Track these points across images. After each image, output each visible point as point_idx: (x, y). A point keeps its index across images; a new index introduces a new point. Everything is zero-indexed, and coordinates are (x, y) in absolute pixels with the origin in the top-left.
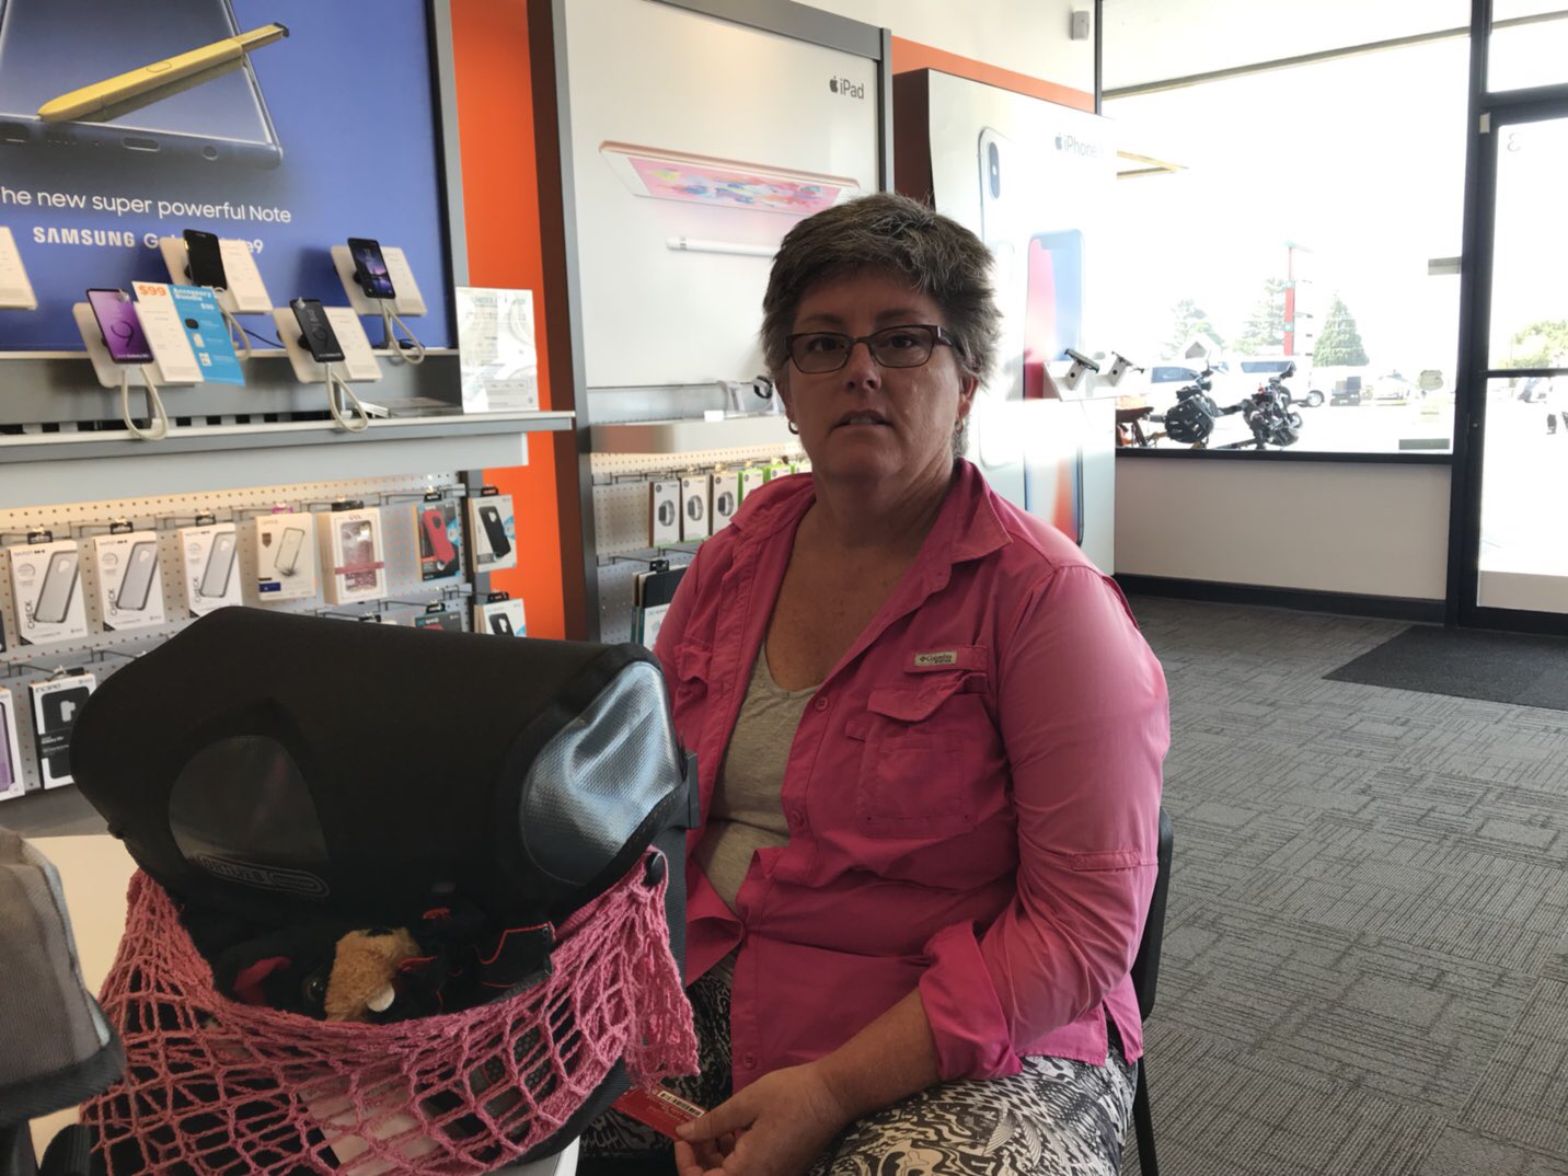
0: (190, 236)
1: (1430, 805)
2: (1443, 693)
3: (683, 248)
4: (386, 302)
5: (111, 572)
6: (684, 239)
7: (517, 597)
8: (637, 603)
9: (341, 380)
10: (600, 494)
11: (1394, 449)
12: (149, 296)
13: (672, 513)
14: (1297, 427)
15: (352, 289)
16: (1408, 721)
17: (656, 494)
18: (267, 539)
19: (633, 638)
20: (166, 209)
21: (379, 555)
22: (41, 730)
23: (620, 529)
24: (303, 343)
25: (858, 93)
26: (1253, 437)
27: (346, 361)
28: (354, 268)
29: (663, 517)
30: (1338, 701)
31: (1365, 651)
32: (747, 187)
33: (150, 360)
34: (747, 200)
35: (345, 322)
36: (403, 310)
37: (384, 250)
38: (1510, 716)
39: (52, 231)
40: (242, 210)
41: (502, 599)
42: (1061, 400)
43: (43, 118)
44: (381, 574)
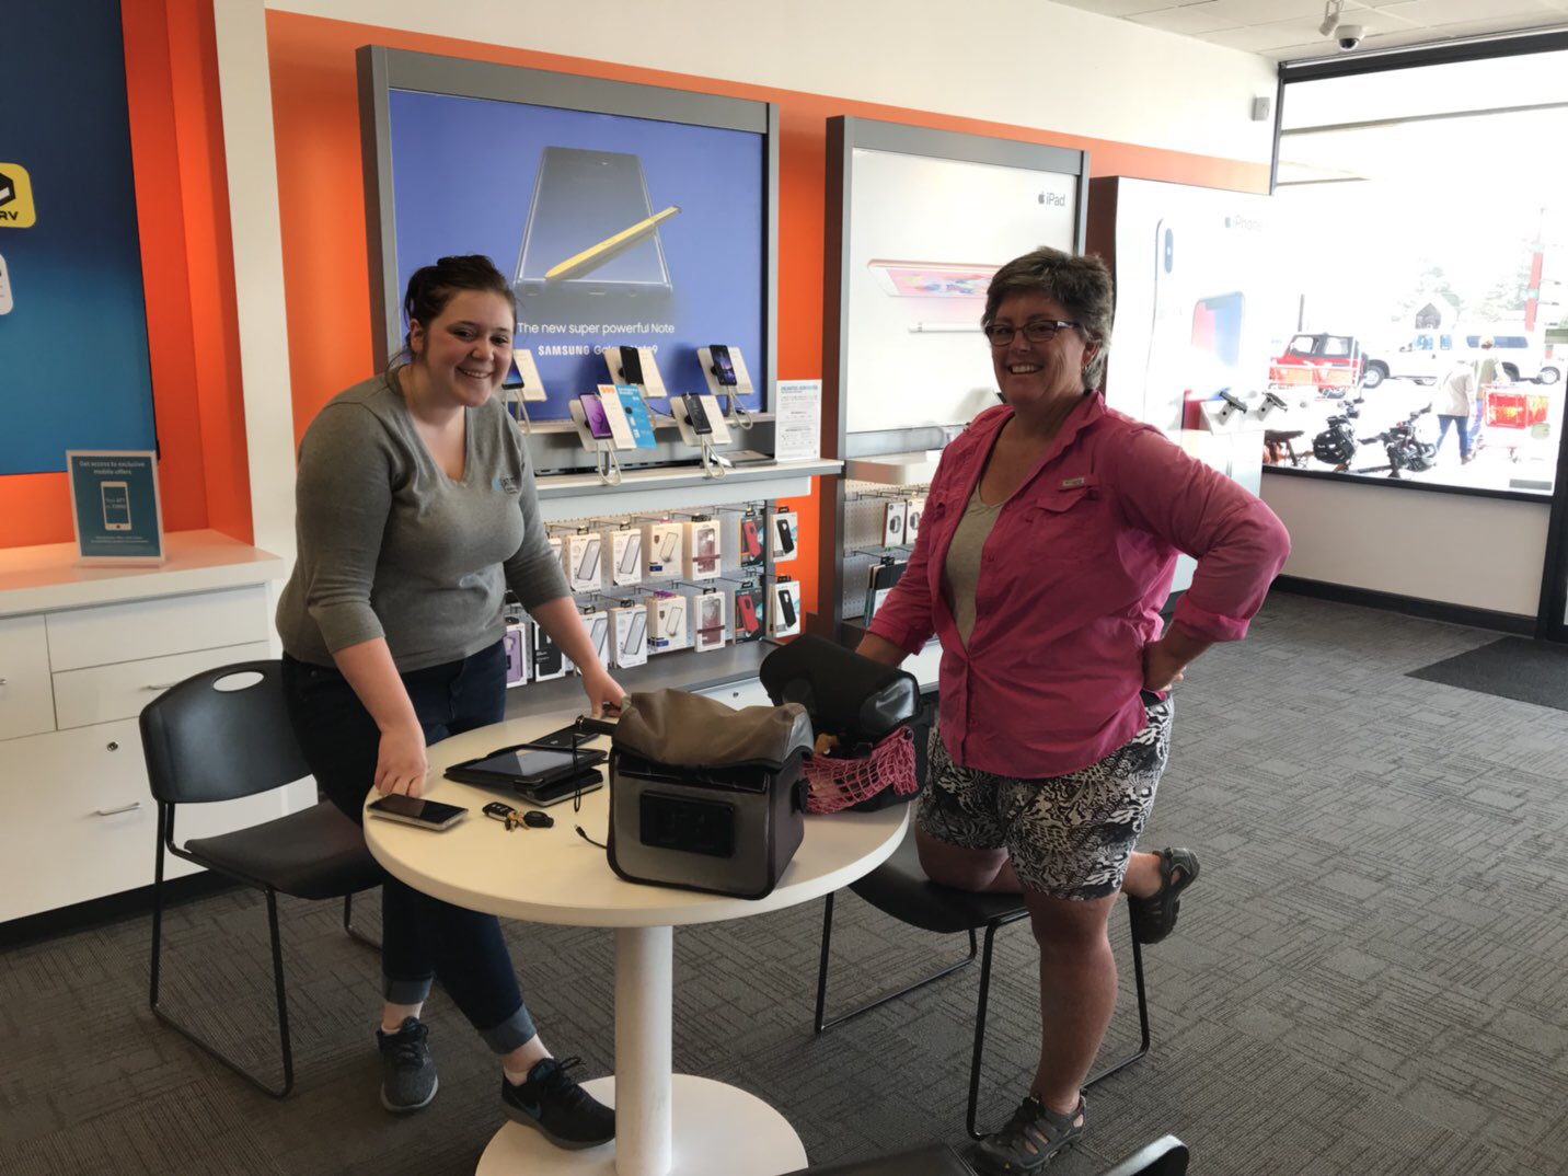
0: (624, 350)
1: (1441, 774)
2: (1499, 695)
3: (920, 331)
4: (730, 388)
5: (576, 557)
6: (920, 324)
7: (795, 580)
8: (871, 587)
9: (708, 443)
10: (849, 507)
11: (1506, 487)
12: (607, 394)
13: (899, 524)
14: (1431, 456)
15: (712, 381)
16: (1459, 714)
17: (889, 512)
18: (657, 539)
19: (866, 611)
20: (608, 329)
21: (717, 551)
22: (537, 648)
23: (860, 531)
24: (688, 420)
25: (1059, 202)
26: (1389, 464)
27: (713, 434)
28: (712, 364)
29: (892, 528)
30: (1408, 694)
31: (1453, 655)
32: (970, 282)
33: (611, 437)
34: (969, 291)
35: (710, 405)
36: (740, 392)
37: (730, 350)
38: (1545, 717)
39: (548, 348)
40: (647, 327)
41: (786, 581)
42: (1212, 433)
43: (548, 279)
44: (718, 562)
